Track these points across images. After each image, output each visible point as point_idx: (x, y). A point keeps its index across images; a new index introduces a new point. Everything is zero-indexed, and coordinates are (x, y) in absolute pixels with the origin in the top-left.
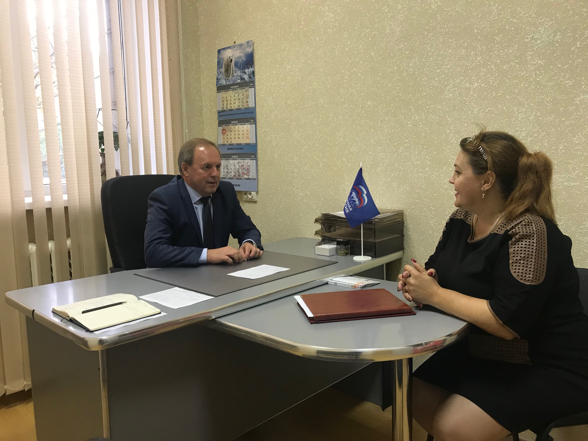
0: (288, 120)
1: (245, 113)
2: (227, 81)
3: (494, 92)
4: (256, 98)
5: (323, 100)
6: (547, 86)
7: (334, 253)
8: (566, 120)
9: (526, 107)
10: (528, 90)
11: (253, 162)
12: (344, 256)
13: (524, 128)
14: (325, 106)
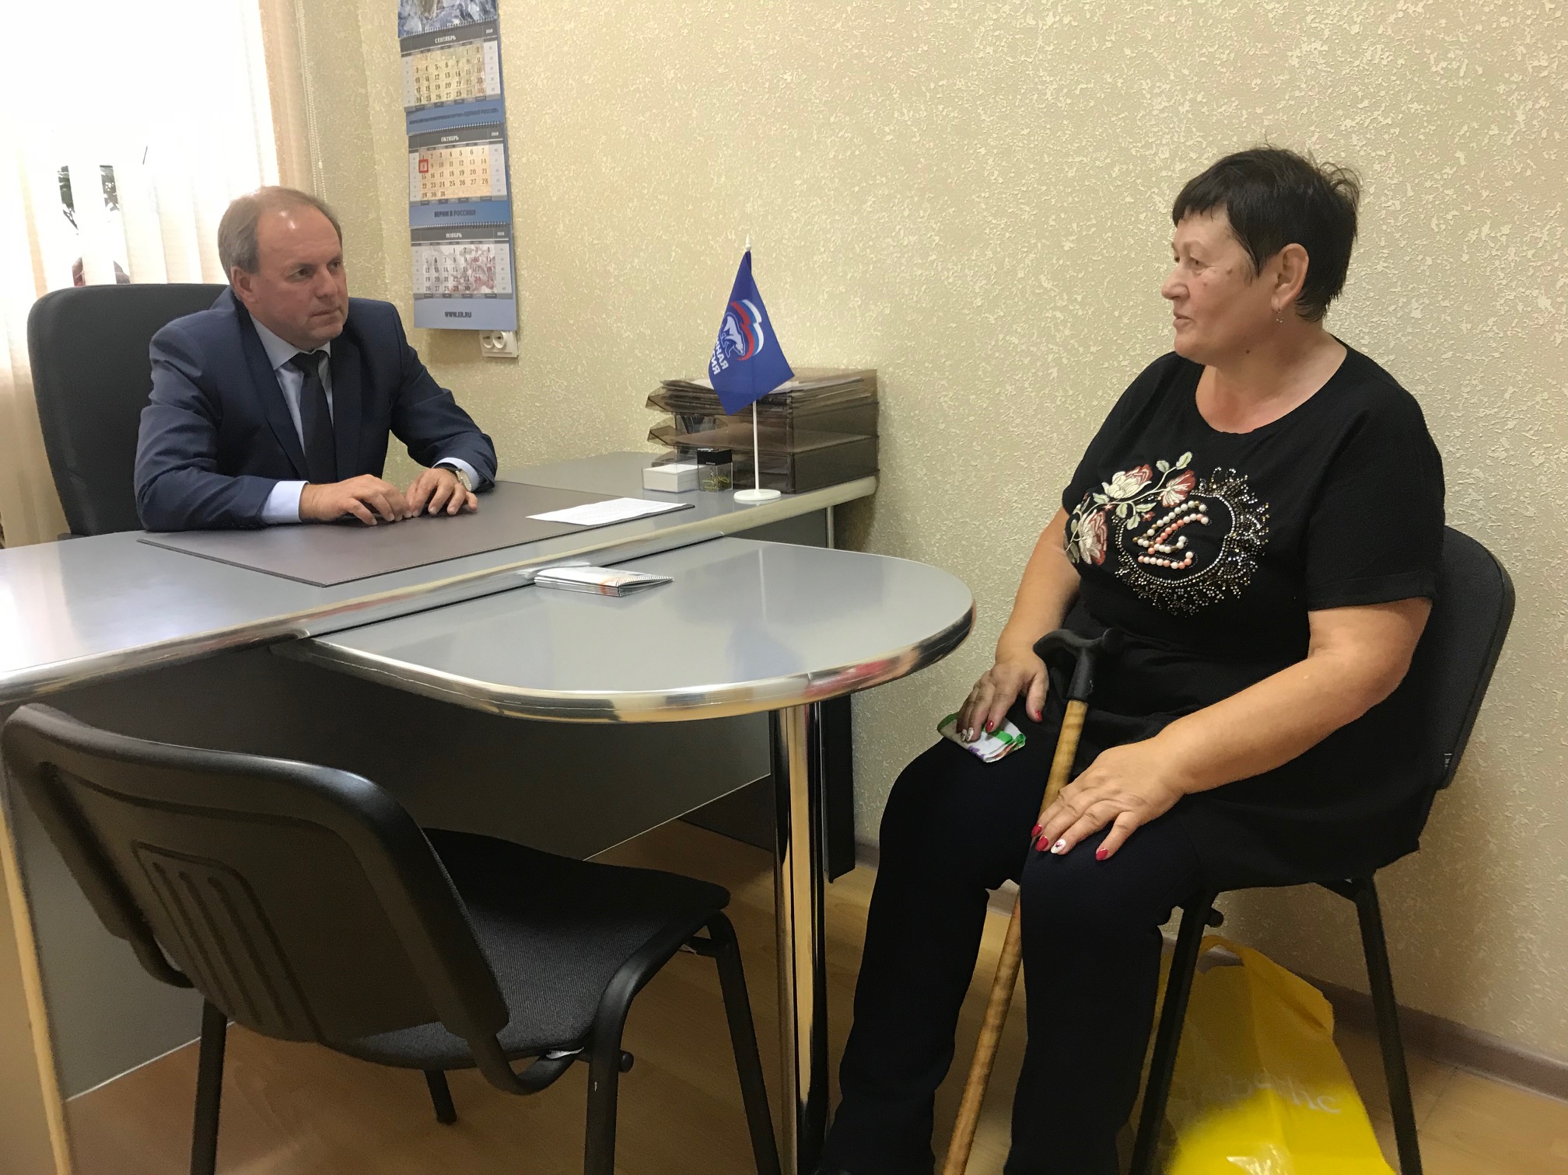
0: (588, 130)
1: (477, 113)
2: (425, 21)
3: (1094, 38)
4: (503, 70)
5: (672, 71)
6: (1223, 17)
7: (694, 485)
8: (1265, 113)
9: (1172, 78)
10: (1175, 32)
11: (502, 250)
12: (715, 491)
13: (1166, 136)
14: (679, 88)
